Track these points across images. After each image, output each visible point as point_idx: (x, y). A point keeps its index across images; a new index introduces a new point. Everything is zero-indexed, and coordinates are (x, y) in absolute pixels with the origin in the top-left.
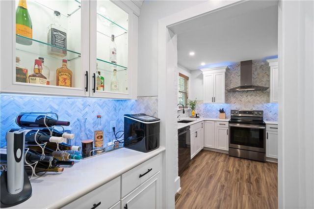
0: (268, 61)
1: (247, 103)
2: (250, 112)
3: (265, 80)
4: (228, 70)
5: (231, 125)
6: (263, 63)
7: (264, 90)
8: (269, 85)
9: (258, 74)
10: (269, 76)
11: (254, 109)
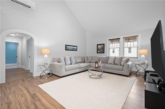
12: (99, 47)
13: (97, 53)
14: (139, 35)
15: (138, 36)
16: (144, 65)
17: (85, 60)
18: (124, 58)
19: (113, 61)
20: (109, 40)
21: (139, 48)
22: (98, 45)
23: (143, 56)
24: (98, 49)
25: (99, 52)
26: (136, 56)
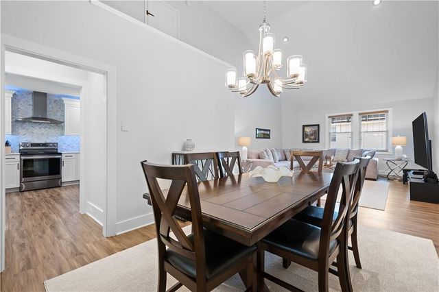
0: (63, 99)
1: (39, 135)
2: (44, 145)
3: (59, 114)
4: (14, 95)
5: (23, 158)
6: (57, 99)
7: (58, 123)
8: (64, 119)
9: (52, 107)
10: (63, 111)
11: (48, 141)
12: (308, 130)
13: (304, 142)
14: (390, 110)
15: (387, 111)
16: (402, 162)
17: (285, 155)
18: (365, 151)
19: (345, 156)
20: (329, 117)
21: (390, 133)
22: (304, 126)
23: (399, 147)
24: (304, 135)
25: (307, 140)
26: (384, 149)
